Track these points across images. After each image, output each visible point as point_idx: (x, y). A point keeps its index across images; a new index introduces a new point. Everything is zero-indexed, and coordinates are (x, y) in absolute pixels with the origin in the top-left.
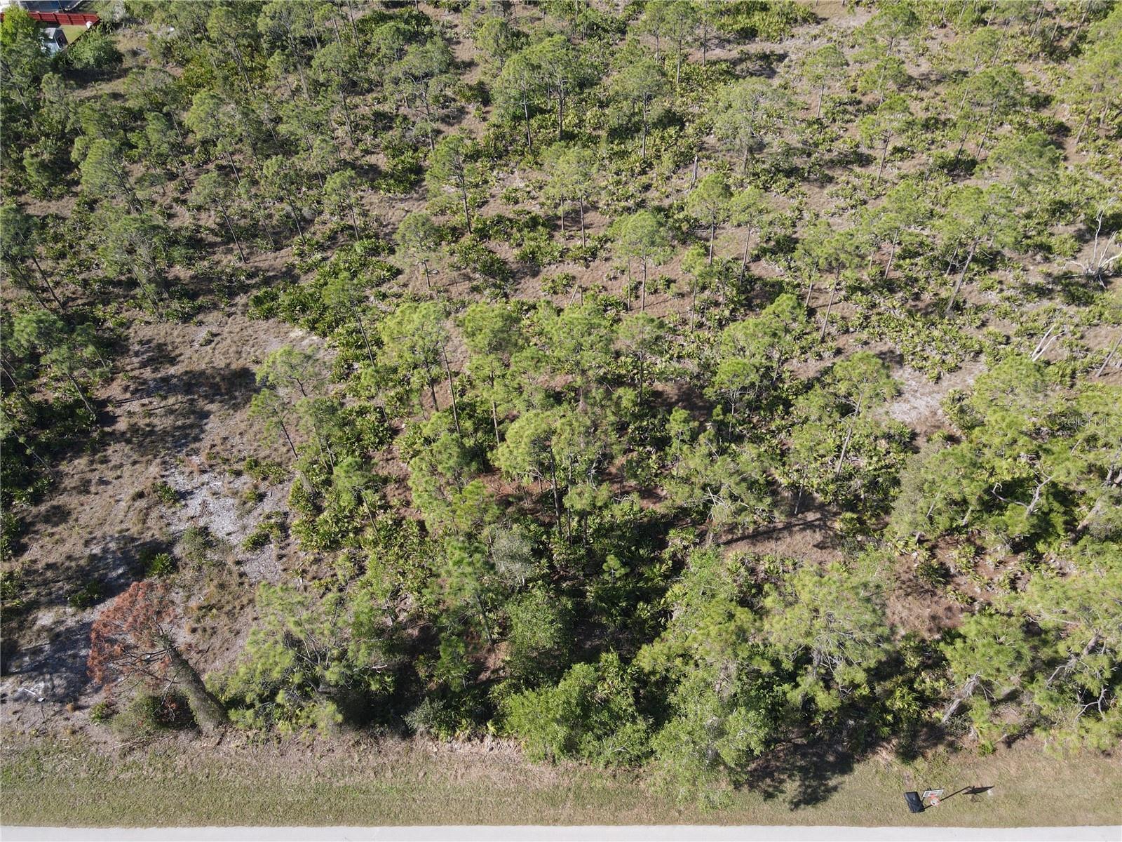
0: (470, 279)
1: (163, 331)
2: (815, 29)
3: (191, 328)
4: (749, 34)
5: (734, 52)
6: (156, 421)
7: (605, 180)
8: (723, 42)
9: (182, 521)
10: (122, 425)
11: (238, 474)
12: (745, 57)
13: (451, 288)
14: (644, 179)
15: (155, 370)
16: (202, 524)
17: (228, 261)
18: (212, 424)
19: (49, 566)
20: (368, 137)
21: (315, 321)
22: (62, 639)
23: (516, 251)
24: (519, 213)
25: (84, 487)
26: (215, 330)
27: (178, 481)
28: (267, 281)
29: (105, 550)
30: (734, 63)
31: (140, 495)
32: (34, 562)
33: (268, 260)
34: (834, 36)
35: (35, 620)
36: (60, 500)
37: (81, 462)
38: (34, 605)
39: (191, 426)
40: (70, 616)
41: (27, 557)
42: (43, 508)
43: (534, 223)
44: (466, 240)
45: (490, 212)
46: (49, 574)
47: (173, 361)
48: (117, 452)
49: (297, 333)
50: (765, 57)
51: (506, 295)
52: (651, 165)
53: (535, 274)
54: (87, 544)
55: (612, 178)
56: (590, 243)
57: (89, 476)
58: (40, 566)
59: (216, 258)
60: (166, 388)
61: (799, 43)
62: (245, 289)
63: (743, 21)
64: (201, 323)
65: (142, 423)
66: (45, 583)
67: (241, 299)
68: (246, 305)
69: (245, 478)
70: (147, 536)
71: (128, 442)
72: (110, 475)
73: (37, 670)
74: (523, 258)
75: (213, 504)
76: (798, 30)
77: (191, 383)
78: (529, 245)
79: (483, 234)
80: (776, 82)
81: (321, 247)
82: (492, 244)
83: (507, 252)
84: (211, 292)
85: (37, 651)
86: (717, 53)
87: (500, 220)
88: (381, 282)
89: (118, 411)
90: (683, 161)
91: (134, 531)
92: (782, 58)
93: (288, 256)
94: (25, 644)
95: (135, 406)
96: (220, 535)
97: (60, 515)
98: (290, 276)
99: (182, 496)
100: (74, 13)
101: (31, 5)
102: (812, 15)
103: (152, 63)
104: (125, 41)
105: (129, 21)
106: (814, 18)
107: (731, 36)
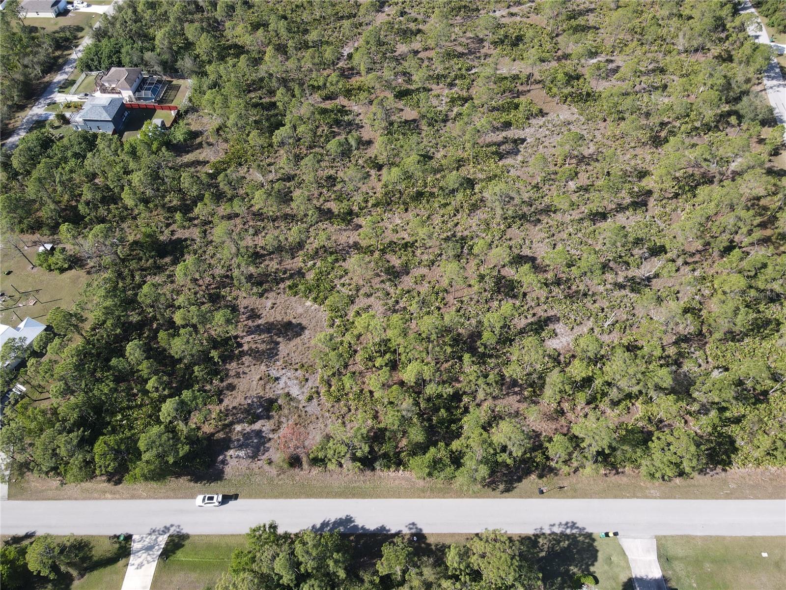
2: (541, 121)
4: (507, 125)
5: (500, 136)
8: (495, 129)
10: (245, 348)
11: (296, 370)
12: (506, 141)
16: (286, 390)
23: (399, 261)
28: (292, 276)
30: (499, 145)
33: (289, 264)
34: (550, 126)
35: (234, 429)
36: (230, 381)
39: (274, 349)
42: (225, 383)
47: (259, 317)
49: (309, 303)
50: (515, 141)
60: (258, 330)
61: (532, 130)
66: (233, 414)
67: (282, 286)
69: (299, 372)
70: (267, 396)
73: (240, 447)
76: (533, 122)
77: (269, 328)
79: (383, 251)
80: (520, 158)
83: (395, 262)
85: (238, 441)
86: (492, 137)
88: (341, 277)
92: (523, 141)
93: (298, 263)
100: (162, 102)
101: (139, 99)
102: (541, 111)
103: (211, 140)
104: (193, 123)
105: (193, 109)
106: (542, 113)
107: (499, 125)
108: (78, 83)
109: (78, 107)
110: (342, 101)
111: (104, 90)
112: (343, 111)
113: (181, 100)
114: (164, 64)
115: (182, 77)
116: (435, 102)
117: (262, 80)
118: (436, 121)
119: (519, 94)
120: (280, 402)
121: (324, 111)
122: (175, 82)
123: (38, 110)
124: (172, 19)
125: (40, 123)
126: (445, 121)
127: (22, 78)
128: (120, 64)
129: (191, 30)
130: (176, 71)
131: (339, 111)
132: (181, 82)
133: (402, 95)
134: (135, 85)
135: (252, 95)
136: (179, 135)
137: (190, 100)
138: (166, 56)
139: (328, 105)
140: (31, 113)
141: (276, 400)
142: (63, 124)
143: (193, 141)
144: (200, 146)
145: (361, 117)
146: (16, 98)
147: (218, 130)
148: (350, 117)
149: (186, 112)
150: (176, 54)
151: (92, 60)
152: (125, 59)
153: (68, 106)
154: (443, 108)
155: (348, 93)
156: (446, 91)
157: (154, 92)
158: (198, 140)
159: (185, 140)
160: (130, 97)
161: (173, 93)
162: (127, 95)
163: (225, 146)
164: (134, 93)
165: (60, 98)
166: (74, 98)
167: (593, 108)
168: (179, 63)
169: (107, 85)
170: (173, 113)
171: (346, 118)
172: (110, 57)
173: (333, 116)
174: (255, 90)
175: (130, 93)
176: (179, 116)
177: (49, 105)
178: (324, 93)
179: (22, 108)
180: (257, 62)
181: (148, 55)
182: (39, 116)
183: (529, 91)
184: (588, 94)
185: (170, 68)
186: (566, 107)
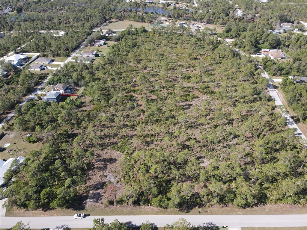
0: (143, 144)
1: (99, 152)
2: (197, 99)
3: (103, 151)
4: (186, 100)
5: (184, 104)
6: (100, 166)
7: (163, 127)
8: (182, 102)
9: (107, 179)
10: (96, 166)
11: (113, 173)
12: (186, 105)
13: (140, 146)
14: (169, 127)
15: (99, 158)
16: (109, 180)
17: (107, 141)
18: (108, 166)
19: (90, 185)
20: (125, 119)
21: (121, 151)
22: (94, 195)
23: (150, 140)
24: (150, 133)
25: (92, 175)
26: (107, 152)
27: (105, 174)
28: (113, 144)
29: (97, 183)
30: (184, 106)
31: (100, 176)
32: (88, 185)
33: (113, 140)
34: (200, 101)
35: (90, 192)
36: (89, 177)
37: (91, 171)
38: (89, 191)
39: (105, 166)
40: (95, 192)
41: (87, 184)
42: (87, 178)
43: (152, 135)
44: (142, 138)
45: (146, 133)
46: (90, 186)
47: (101, 157)
48: (96, 170)
49: (118, 152)
50: (189, 105)
51: (149, 147)
52: (170, 125)
53: (153, 143)
54: (95, 182)
55: (164, 127)
56: (161, 139)
57: (93, 173)
58: (89, 185)
59: (104, 140)
60: (101, 161)
61: (194, 102)
62: (110, 145)
63: (185, 98)
64: (104, 151)
65: (98, 166)
66: (90, 188)
67: (109, 147)
68: (110, 148)
69: (114, 174)
70: (102, 182)
71: (97, 169)
72: (96, 173)
73: (92, 198)
74: (151, 141)
75: (110, 177)
76: (195, 99)
77: (104, 160)
78: (152, 139)
79: (145, 137)
80: (190, 110)
81: (121, 139)
82: (146, 138)
83: (149, 140)
84: (105, 146)
85: (91, 196)
86: (181, 104)
87: (147, 134)
88: (130, 144)
89: (95, 164)
90: (175, 124)
91: (100, 181)
92: (191, 105)
93: (115, 140)
94: (90, 195)
95: (97, 163)
96: (112, 181)
97: (90, 179)
98: (116, 143)
99: (106, 176)
100: (73, 94)
101: (66, 93)
102: (197, 96)
103: (88, 104)
104: (83, 100)
105: (83, 95)
106: (197, 97)
107: (184, 100)
108: (46, 89)
109: (45, 95)
110: (132, 93)
111: (54, 90)
112: (132, 96)
113: (79, 93)
114: (75, 83)
115: (80, 87)
116: (163, 94)
117: (106, 88)
118: (163, 99)
119: (190, 92)
120: (107, 183)
121: (126, 96)
122: (78, 88)
123: (31, 96)
124: (79, 71)
125: (32, 100)
126: (166, 99)
127: (28, 86)
128: (60, 83)
129: (84, 73)
130: (79, 85)
131: (131, 96)
132: (79, 88)
133: (151, 92)
134: (65, 88)
135: (103, 92)
136: (78, 103)
137: (82, 93)
138: (76, 81)
139: (127, 94)
140: (29, 97)
141: (106, 183)
142: (40, 99)
143: (82, 104)
144: (85, 106)
145: (138, 98)
146: (25, 92)
147: (91, 102)
148: (135, 98)
149: (81, 96)
150: (79, 80)
151: (52, 82)
152: (62, 81)
153: (42, 95)
154: (165, 96)
155: (134, 91)
156: (166, 91)
157: (71, 90)
158: (84, 104)
159: (80, 104)
160: (63, 92)
161: (77, 91)
162: (62, 91)
163: (93, 106)
164: (64, 91)
165: (39, 93)
166: (44, 93)
167: (214, 96)
168: (80, 83)
169: (55, 88)
170: (76, 97)
171: (133, 98)
172: (57, 81)
173: (129, 97)
174: (104, 90)
175: (63, 91)
176: (78, 97)
177: (35, 94)
178: (126, 91)
179: (26, 95)
180: (105, 83)
181: (70, 80)
182: (32, 98)
183: (193, 91)
184: (212, 92)
185: (77, 84)
186: (205, 95)
